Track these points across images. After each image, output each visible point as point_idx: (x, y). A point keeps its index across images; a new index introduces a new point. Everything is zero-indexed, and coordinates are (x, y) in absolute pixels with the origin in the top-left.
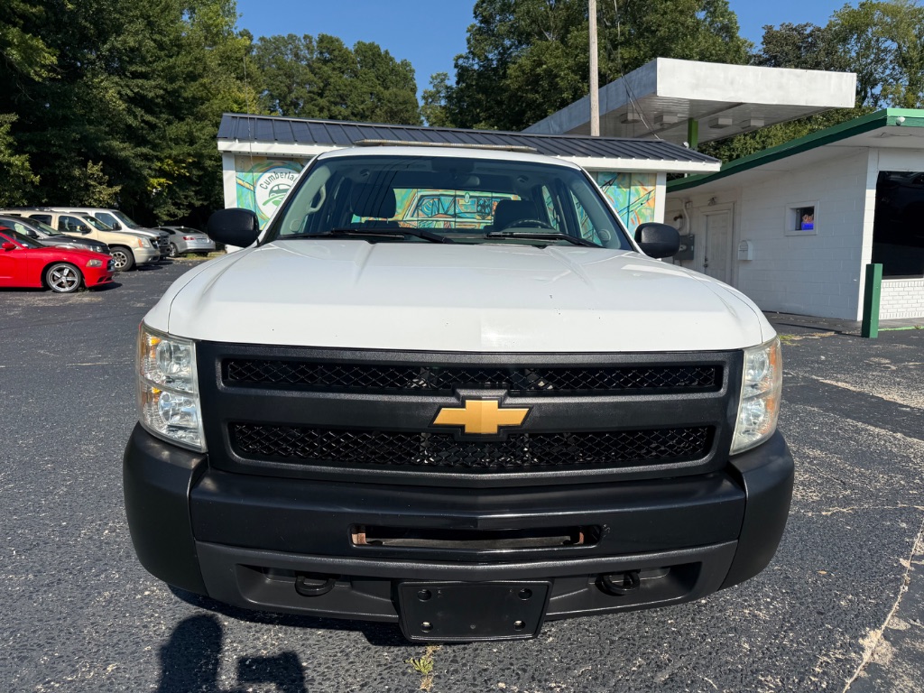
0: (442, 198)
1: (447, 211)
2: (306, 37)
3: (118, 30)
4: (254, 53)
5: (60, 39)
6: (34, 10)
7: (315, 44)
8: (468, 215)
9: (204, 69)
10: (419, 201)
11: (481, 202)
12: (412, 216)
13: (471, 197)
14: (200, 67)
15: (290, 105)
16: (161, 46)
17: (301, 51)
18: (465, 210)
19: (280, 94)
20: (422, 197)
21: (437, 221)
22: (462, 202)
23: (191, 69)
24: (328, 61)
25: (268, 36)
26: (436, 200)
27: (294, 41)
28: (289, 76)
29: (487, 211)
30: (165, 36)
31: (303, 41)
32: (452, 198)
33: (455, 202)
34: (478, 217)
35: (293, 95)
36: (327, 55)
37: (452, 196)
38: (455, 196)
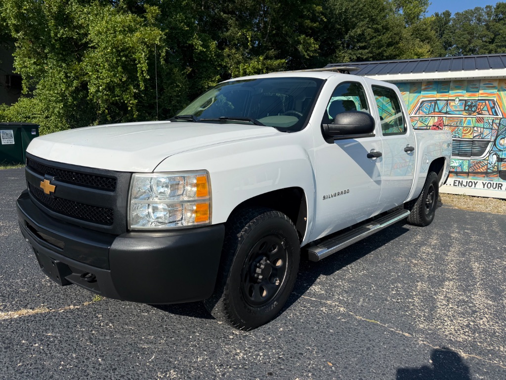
0: (438, 102)
1: (441, 110)
2: (487, 7)
3: (354, 26)
4: (450, 24)
5: (325, 36)
6: (315, 25)
7: (493, 10)
8: (456, 112)
9: (400, 39)
10: (421, 104)
11: (469, 103)
12: (416, 114)
13: (460, 100)
14: (397, 38)
15: (469, 52)
16: (377, 30)
17: (483, 16)
18: (455, 109)
19: (463, 46)
20: (423, 102)
21: (432, 117)
22: (452, 103)
23: (390, 40)
24: (501, 19)
25: (460, 12)
26: (433, 104)
27: (479, 11)
28: (470, 33)
29: (473, 109)
30: (378, 24)
31: (485, 9)
32: (446, 102)
33: (447, 104)
34: (465, 114)
35: (472, 45)
36: (501, 15)
37: (446, 100)
38: (447, 100)
